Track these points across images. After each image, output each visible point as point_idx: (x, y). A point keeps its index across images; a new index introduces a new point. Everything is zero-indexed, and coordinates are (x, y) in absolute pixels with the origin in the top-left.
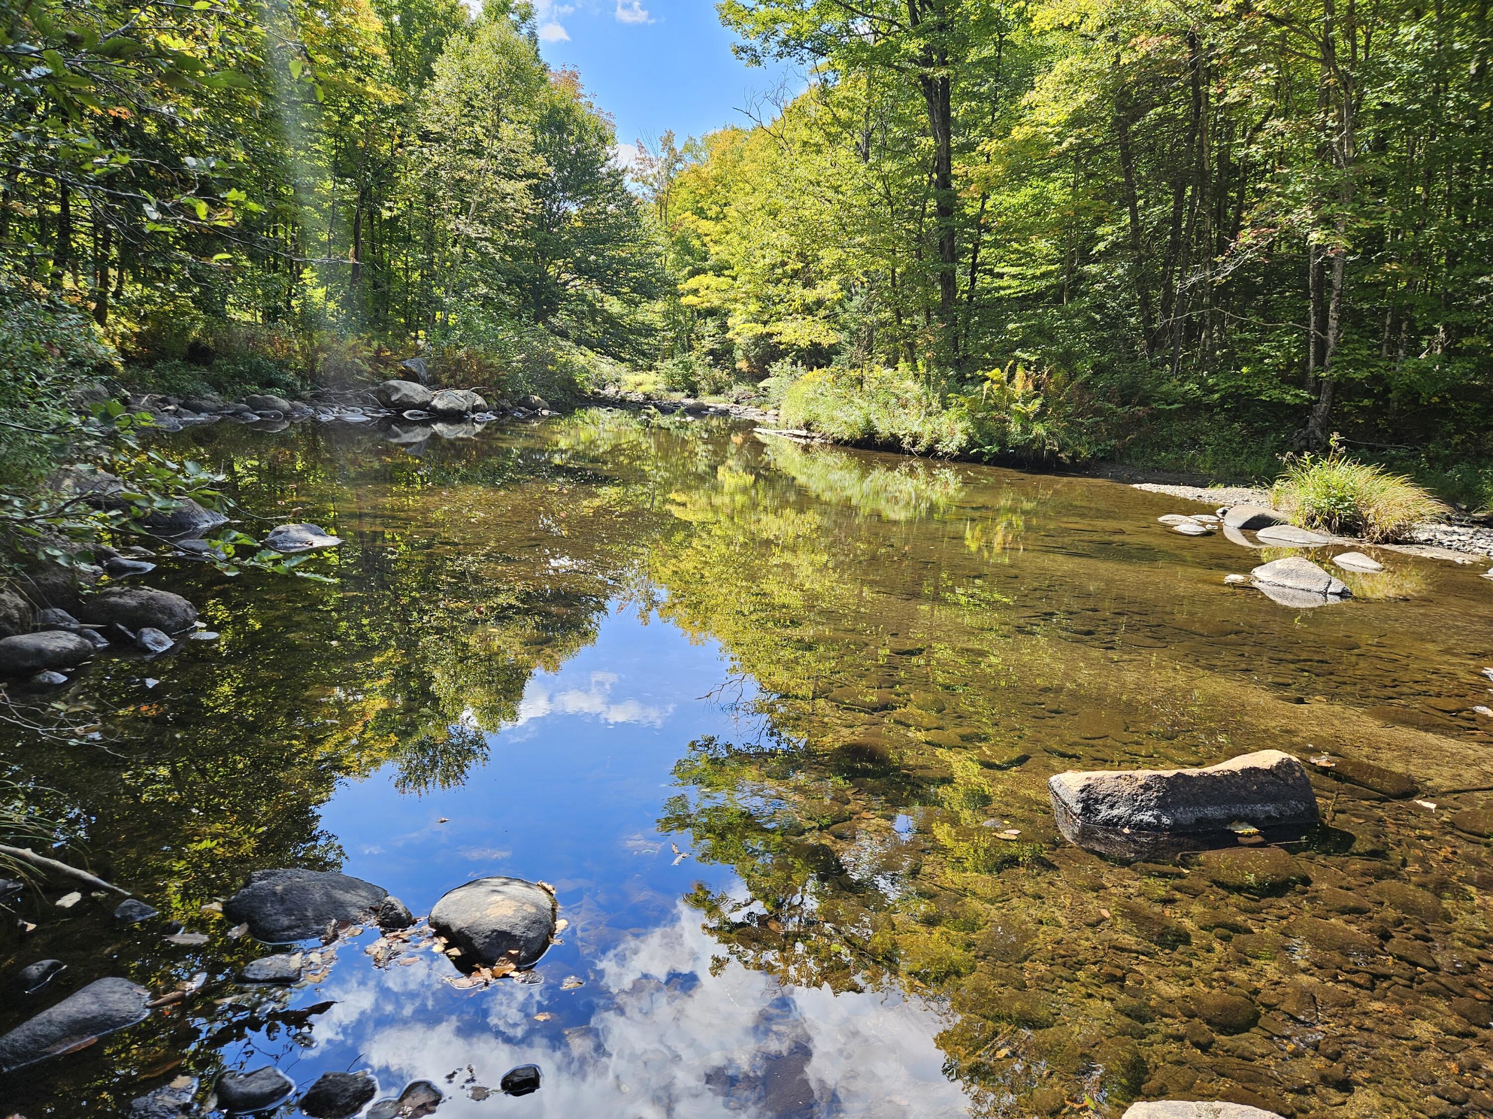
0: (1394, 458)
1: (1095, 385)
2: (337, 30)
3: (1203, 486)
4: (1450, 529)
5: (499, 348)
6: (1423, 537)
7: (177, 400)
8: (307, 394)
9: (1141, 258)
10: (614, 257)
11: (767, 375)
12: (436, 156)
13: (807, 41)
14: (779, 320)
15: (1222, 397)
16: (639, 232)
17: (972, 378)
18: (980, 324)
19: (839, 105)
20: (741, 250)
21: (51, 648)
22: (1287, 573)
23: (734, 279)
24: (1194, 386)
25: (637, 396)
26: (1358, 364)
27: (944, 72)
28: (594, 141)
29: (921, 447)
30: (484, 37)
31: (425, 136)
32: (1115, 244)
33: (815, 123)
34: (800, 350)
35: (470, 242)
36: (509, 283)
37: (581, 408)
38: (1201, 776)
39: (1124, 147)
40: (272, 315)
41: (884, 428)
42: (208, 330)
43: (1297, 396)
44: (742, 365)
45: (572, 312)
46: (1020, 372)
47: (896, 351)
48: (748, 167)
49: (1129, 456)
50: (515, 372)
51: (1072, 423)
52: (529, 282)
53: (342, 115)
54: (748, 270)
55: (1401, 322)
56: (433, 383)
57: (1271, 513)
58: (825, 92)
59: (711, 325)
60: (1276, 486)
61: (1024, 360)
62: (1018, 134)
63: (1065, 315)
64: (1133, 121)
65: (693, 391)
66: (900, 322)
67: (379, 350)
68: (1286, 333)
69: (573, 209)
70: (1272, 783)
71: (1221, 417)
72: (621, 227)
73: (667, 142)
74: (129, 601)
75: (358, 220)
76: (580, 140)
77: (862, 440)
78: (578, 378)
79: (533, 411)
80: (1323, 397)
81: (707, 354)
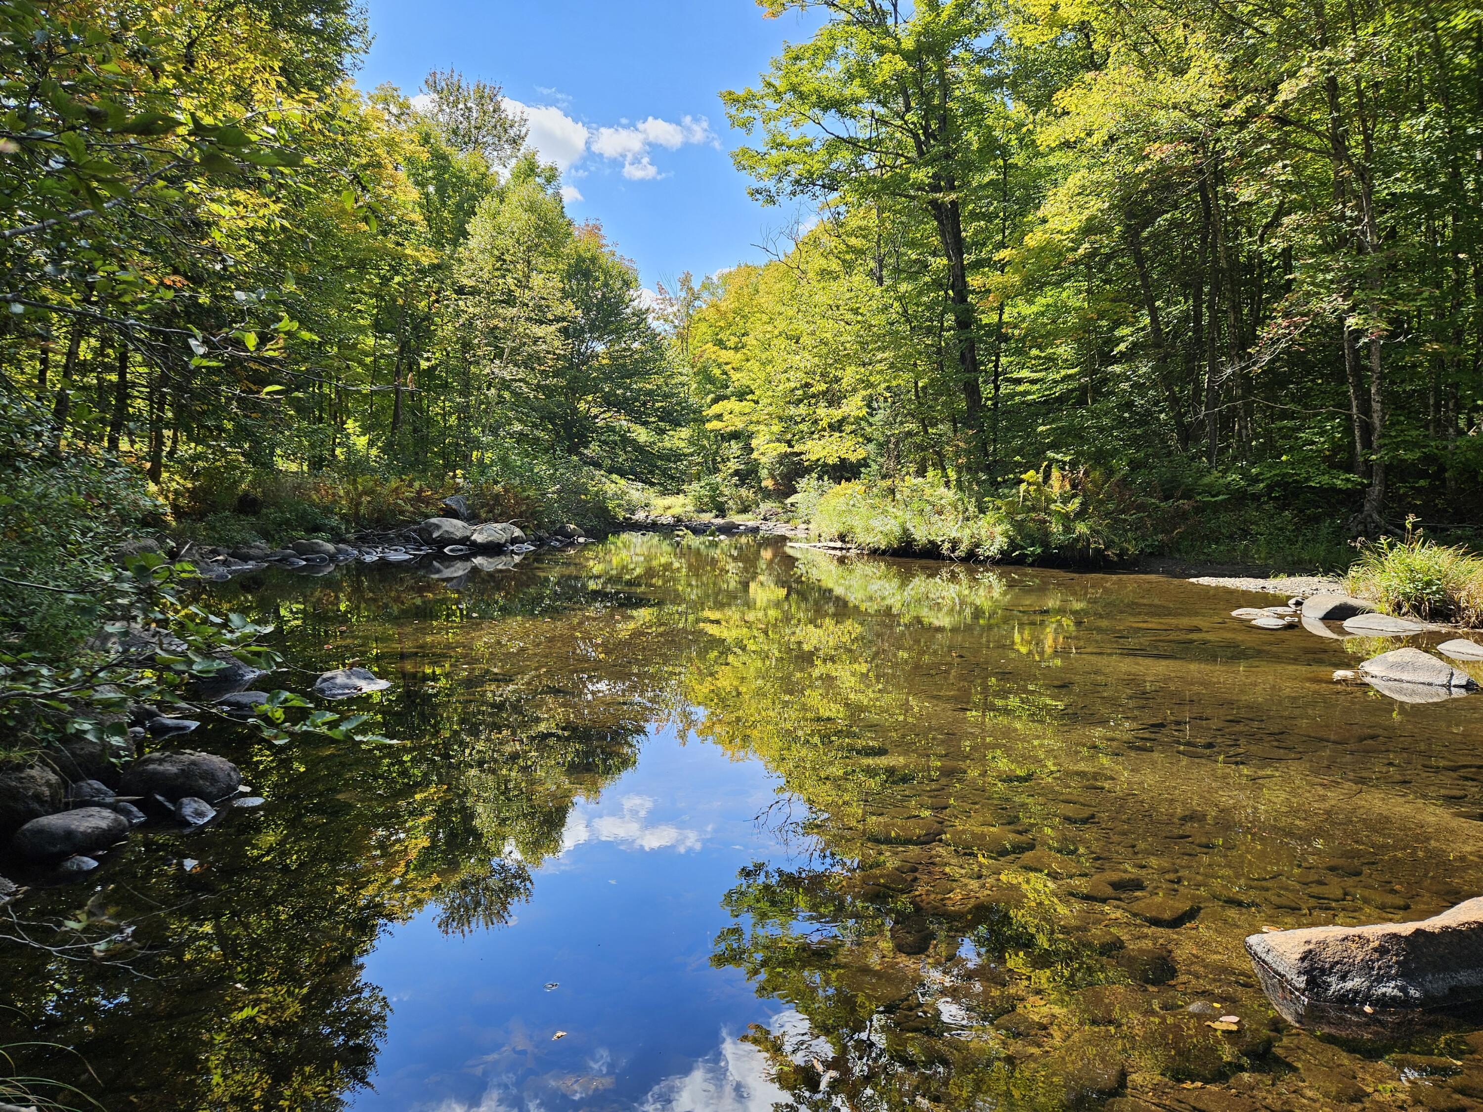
1: (1134, 482)
3: (1265, 576)
5: (536, 481)
7: (226, 550)
8: (351, 536)
9: (1164, 355)
10: (640, 389)
11: (794, 491)
12: (470, 307)
13: (818, 179)
14: (803, 439)
15: (1268, 486)
16: (664, 364)
17: (1005, 481)
18: (1008, 429)
19: (852, 234)
20: (763, 375)
21: (82, 829)
22: (1402, 666)
23: (757, 402)
24: (1237, 477)
25: (667, 519)
26: (1411, 445)
27: (953, 196)
28: (619, 284)
29: (960, 553)
30: (513, 198)
31: (460, 291)
32: (1134, 344)
33: (831, 252)
34: (825, 465)
35: (505, 385)
36: (542, 418)
37: (613, 533)
39: (1137, 253)
40: (317, 464)
41: (921, 534)
42: (257, 482)
43: (1348, 480)
44: (768, 483)
45: (605, 443)
46: (1055, 473)
47: (924, 459)
48: (763, 300)
49: (1179, 550)
50: (551, 503)
51: (1116, 520)
52: (560, 418)
53: (383, 278)
54: (769, 393)
56: (473, 518)
57: (1352, 602)
58: (837, 224)
59: (735, 447)
60: (1351, 573)
61: (1058, 461)
63: (1095, 415)
64: (1144, 228)
65: (722, 511)
66: (926, 432)
67: (421, 490)
68: (1328, 419)
69: (600, 348)
71: (1270, 506)
72: (646, 361)
73: (685, 282)
74: (170, 768)
76: (606, 285)
77: (900, 548)
78: (610, 505)
79: (569, 539)
80: (1376, 481)
81: (732, 475)
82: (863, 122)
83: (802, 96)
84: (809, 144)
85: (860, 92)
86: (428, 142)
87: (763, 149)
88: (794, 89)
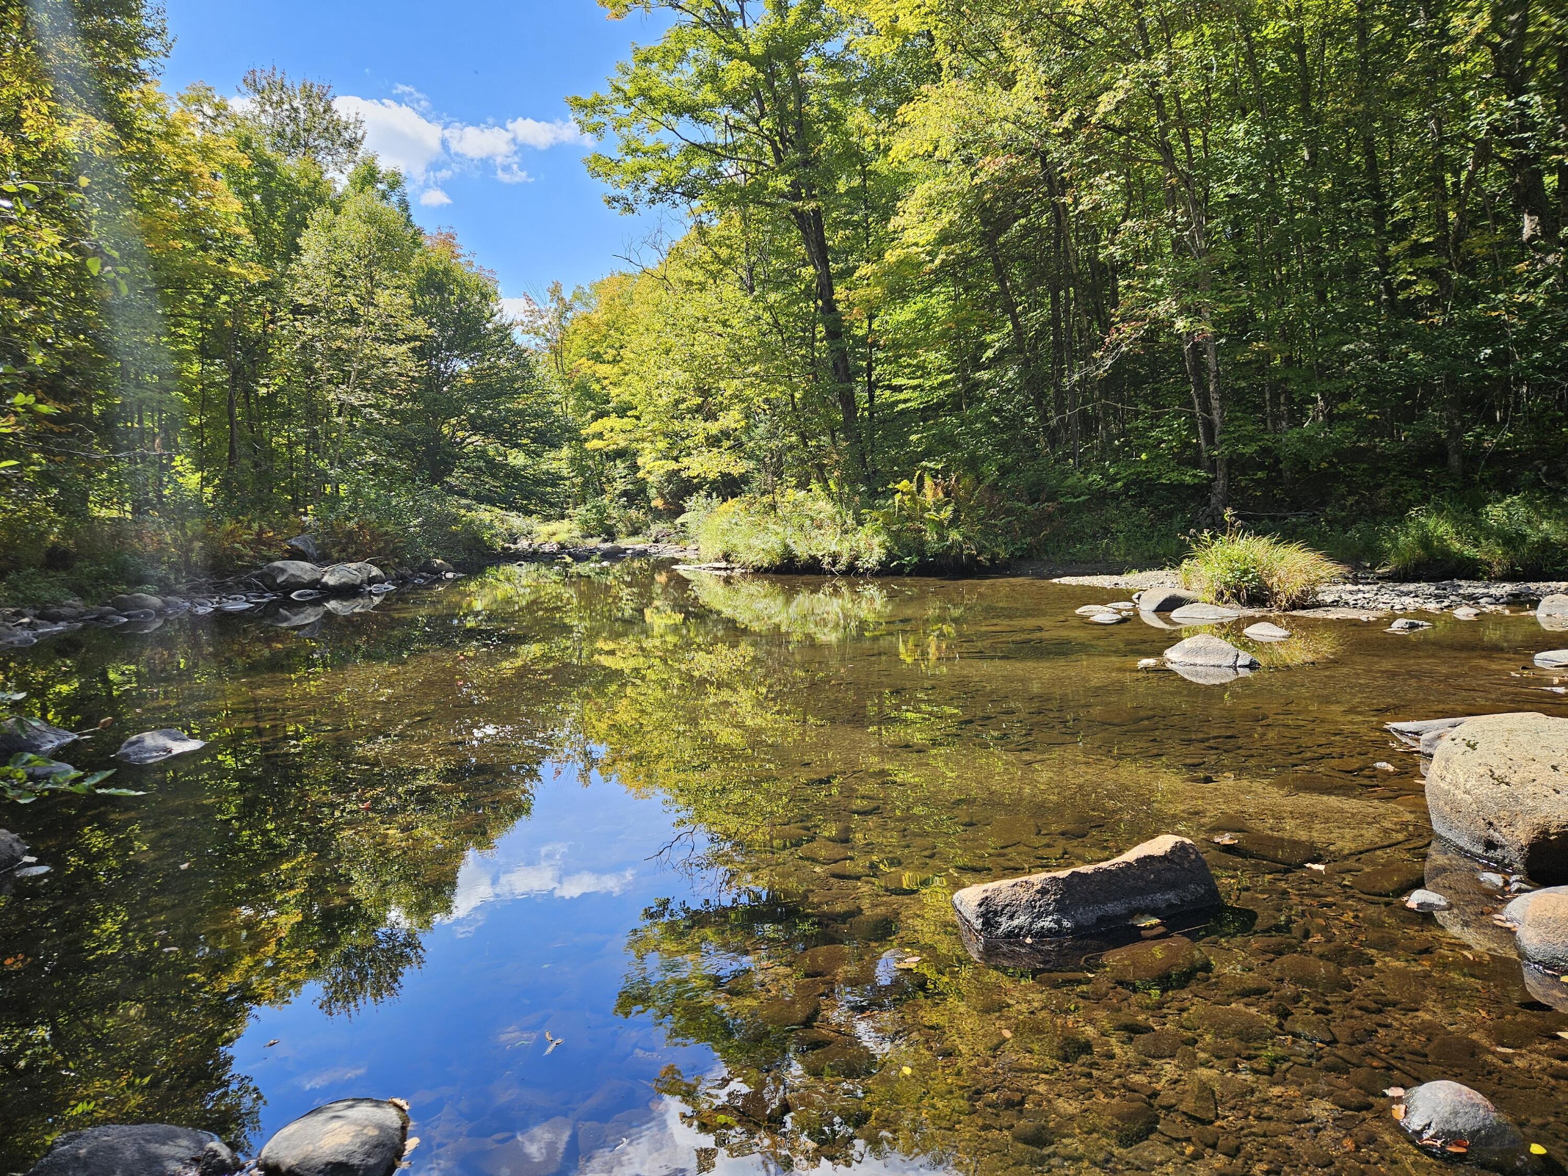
0: (1295, 525)
1: (1003, 487)
2: (194, 214)
3: (1120, 573)
4: (1355, 588)
5: (395, 514)
6: (1329, 599)
7: (32, 612)
8: (182, 587)
9: (1028, 360)
10: (509, 410)
11: (682, 511)
12: (309, 328)
13: (677, 186)
14: (689, 455)
15: (1125, 485)
16: (533, 382)
17: (883, 492)
18: (884, 438)
19: (717, 243)
20: (641, 390)
22: (1196, 651)
23: (638, 418)
24: (1099, 477)
25: (551, 547)
26: (1246, 440)
27: (813, 204)
28: (477, 298)
29: (840, 566)
30: (350, 208)
31: (297, 310)
32: (1002, 351)
33: (695, 262)
34: (712, 482)
35: (355, 411)
36: (399, 447)
37: (491, 565)
38: (1096, 872)
39: (995, 259)
41: (802, 550)
42: (68, 532)
43: (1195, 476)
44: (658, 503)
45: (471, 470)
46: (928, 482)
47: (806, 473)
48: (637, 309)
49: (1046, 552)
50: (414, 536)
51: (987, 525)
52: (422, 443)
53: (206, 297)
54: (651, 409)
55: (1279, 395)
56: (323, 559)
57: (1182, 593)
58: (702, 233)
59: (621, 466)
60: (1184, 566)
61: (931, 469)
62: (891, 257)
63: (964, 422)
64: (1000, 235)
65: (611, 535)
66: (806, 445)
67: (261, 531)
68: (1175, 418)
69: (462, 366)
70: (1169, 869)
71: (1127, 504)
72: (514, 379)
73: (555, 292)
75: (231, 402)
76: (462, 299)
77: (782, 565)
78: (486, 537)
79: (436, 575)
80: (1220, 474)
81: (620, 496)
82: (718, 128)
83: (652, 101)
84: (664, 150)
85: (711, 97)
86: (249, 147)
87: (617, 156)
88: (643, 93)
